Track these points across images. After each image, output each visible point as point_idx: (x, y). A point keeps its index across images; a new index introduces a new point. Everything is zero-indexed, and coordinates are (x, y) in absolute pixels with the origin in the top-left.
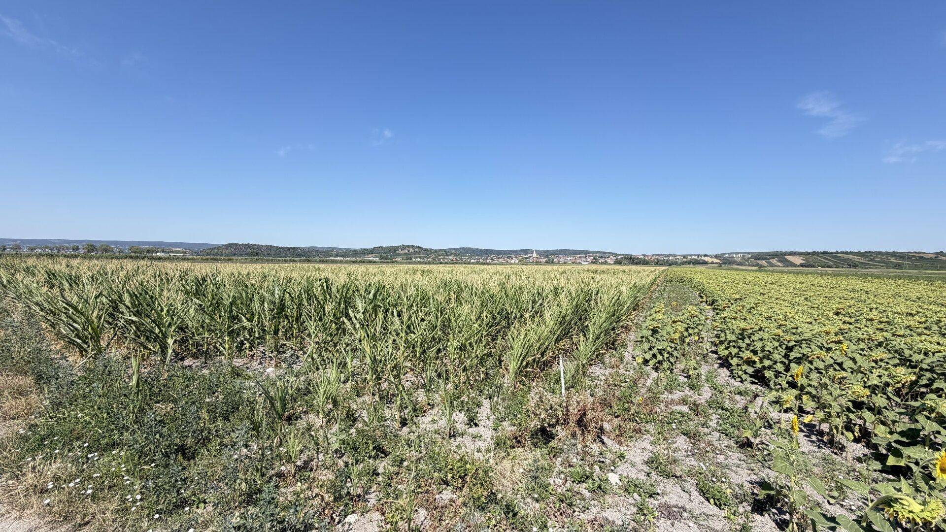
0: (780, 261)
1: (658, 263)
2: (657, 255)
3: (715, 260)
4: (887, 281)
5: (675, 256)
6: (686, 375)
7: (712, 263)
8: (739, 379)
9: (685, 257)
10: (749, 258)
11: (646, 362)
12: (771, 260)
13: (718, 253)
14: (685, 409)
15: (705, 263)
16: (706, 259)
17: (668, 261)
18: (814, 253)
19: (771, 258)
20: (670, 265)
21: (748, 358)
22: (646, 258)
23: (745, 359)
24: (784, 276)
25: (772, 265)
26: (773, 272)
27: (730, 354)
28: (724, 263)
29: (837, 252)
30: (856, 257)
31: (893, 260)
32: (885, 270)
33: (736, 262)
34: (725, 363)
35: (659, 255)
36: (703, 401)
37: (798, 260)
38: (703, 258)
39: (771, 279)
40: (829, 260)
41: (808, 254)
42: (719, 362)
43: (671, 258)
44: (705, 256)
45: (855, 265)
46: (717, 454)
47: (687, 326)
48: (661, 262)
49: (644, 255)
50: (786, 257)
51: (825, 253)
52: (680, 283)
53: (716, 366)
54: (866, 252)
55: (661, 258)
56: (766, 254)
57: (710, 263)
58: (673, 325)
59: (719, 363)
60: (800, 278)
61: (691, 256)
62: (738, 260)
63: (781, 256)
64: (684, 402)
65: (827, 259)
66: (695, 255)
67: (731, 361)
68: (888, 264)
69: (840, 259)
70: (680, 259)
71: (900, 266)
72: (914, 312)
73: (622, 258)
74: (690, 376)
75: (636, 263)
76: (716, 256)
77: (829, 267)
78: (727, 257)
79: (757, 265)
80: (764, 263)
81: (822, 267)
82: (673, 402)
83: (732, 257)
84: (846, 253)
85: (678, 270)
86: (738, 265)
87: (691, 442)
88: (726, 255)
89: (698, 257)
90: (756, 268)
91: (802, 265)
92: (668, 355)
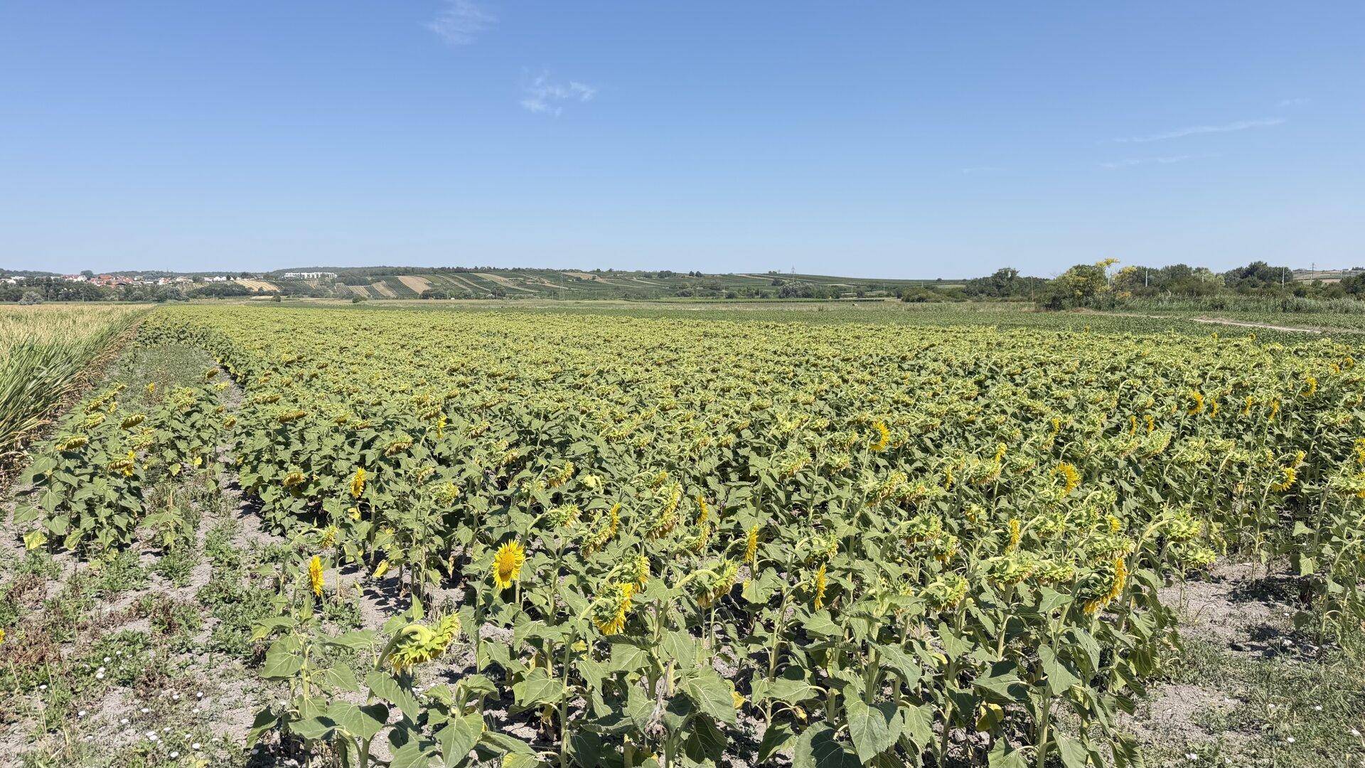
0: (390, 287)
1: (128, 295)
2: (126, 274)
3: (267, 287)
4: (535, 317)
5: (172, 276)
6: (157, 550)
7: (261, 293)
8: (279, 530)
9: (197, 278)
10: (333, 281)
11: (56, 544)
12: (374, 285)
13: (271, 269)
14: (142, 626)
15: (245, 293)
16: (246, 283)
17: (154, 289)
18: (444, 271)
19: (373, 281)
20: (161, 300)
21: (292, 480)
22: (95, 282)
23: (285, 482)
24: (394, 315)
25: (377, 295)
26: (376, 308)
27: (260, 479)
28: (285, 293)
29: (476, 270)
30: (503, 279)
31: (547, 283)
32: (537, 300)
33: (310, 289)
34: (253, 503)
35: (131, 274)
36: (190, 598)
37: (419, 285)
38: (239, 281)
39: (367, 322)
40: (467, 284)
41: (434, 272)
42: (244, 503)
43: (161, 282)
44: (244, 275)
45: (499, 293)
46: (199, 699)
47: (171, 435)
48: (137, 293)
49: (88, 275)
50: (400, 278)
51: (459, 271)
52: (180, 340)
53: (235, 513)
54: (514, 270)
55: (135, 282)
56: (364, 271)
57: (256, 294)
58: (125, 433)
59: (244, 507)
60: (416, 318)
61: (212, 275)
62: (314, 285)
63: (389, 275)
64: (140, 611)
65: (463, 282)
66: (221, 275)
67: (263, 496)
68: (542, 291)
69: (480, 281)
70: (186, 286)
71: (554, 294)
72: (552, 360)
73: (20, 283)
74: (167, 548)
75: (68, 298)
76: (267, 277)
77: (467, 296)
78: (290, 279)
79: (350, 295)
80: (360, 290)
81: (457, 297)
82: (113, 619)
83: (302, 279)
84: (489, 271)
85: (176, 312)
86: (313, 296)
87: (138, 696)
88: (288, 275)
89: (228, 278)
90: (349, 302)
91: (426, 296)
92: (109, 511)
